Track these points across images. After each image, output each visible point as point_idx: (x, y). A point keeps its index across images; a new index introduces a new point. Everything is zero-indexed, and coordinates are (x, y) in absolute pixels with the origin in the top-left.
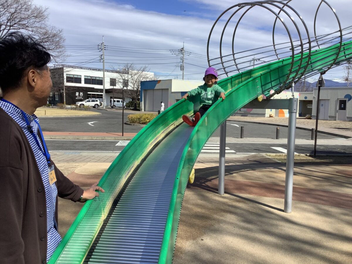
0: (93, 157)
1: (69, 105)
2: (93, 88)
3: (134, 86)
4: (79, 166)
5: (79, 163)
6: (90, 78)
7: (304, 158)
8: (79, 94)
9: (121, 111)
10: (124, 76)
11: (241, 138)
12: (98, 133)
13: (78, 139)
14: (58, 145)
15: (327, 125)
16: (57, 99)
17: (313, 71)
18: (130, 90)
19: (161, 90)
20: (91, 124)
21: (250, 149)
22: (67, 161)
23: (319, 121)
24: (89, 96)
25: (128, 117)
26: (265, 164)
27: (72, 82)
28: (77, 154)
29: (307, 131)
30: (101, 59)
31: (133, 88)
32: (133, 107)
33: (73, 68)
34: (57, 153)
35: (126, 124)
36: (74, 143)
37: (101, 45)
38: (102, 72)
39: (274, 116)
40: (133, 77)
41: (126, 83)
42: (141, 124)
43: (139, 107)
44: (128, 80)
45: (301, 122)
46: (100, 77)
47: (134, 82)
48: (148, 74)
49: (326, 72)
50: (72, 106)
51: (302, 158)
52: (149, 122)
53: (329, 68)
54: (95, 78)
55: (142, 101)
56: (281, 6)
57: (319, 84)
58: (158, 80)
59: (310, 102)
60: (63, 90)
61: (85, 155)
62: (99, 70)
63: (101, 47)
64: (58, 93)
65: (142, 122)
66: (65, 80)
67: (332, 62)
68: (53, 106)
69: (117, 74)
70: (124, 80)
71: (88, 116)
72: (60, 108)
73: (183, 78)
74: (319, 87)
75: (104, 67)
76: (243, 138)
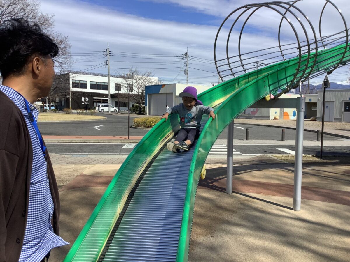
0: (101, 160)
1: (75, 110)
2: (99, 93)
3: (139, 90)
4: (87, 168)
5: (87, 165)
6: (95, 83)
7: (310, 159)
8: (85, 99)
9: (127, 115)
10: (129, 81)
11: (247, 140)
12: (104, 136)
13: (85, 142)
14: (65, 148)
15: (332, 127)
16: (63, 105)
17: (319, 71)
18: (135, 95)
19: (166, 94)
20: (97, 128)
21: (255, 151)
22: (76, 163)
23: (325, 123)
24: (94, 101)
25: (134, 121)
26: (272, 164)
27: (78, 88)
28: (85, 157)
29: (312, 133)
30: (107, 64)
31: (138, 93)
32: (138, 111)
33: (78, 73)
34: (65, 156)
35: (131, 127)
36: (81, 146)
37: (106, 51)
38: (107, 78)
39: (279, 119)
40: (138, 82)
41: (131, 88)
42: (146, 127)
43: (144, 111)
44: (132, 85)
45: (306, 124)
46: (105, 82)
47: (139, 87)
48: (152, 79)
49: (333, 71)
50: (78, 111)
51: (309, 159)
52: (154, 125)
53: (336, 68)
54: (100, 83)
55: (147, 105)
56: (287, 6)
57: (324, 85)
58: (163, 84)
59: (315, 104)
60: (69, 95)
61: (93, 158)
62: (104, 75)
63: (107, 53)
64: (64, 99)
65: (147, 125)
66: (71, 86)
67: (339, 61)
68: (60, 111)
69: (122, 79)
70: (129, 85)
71: (94, 120)
72: (67, 113)
73: (187, 82)
74: (325, 88)
75: (109, 73)
76: (249, 140)
